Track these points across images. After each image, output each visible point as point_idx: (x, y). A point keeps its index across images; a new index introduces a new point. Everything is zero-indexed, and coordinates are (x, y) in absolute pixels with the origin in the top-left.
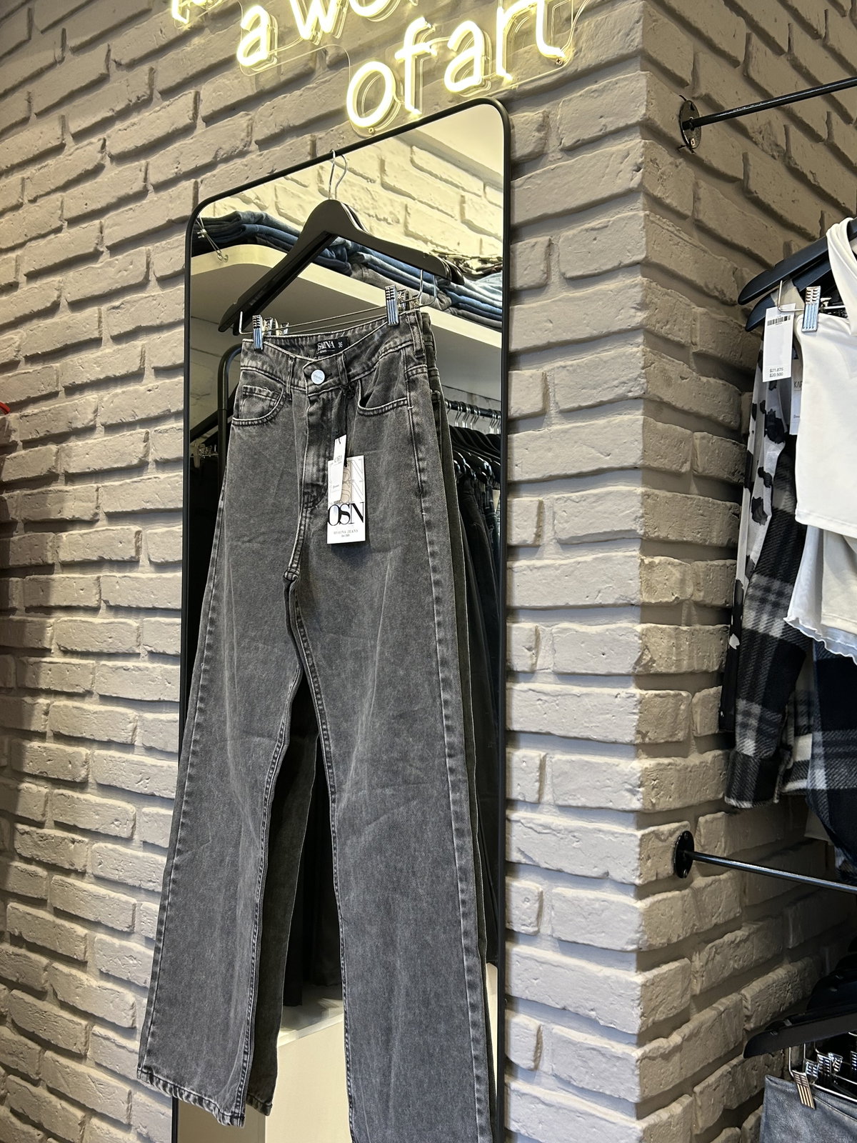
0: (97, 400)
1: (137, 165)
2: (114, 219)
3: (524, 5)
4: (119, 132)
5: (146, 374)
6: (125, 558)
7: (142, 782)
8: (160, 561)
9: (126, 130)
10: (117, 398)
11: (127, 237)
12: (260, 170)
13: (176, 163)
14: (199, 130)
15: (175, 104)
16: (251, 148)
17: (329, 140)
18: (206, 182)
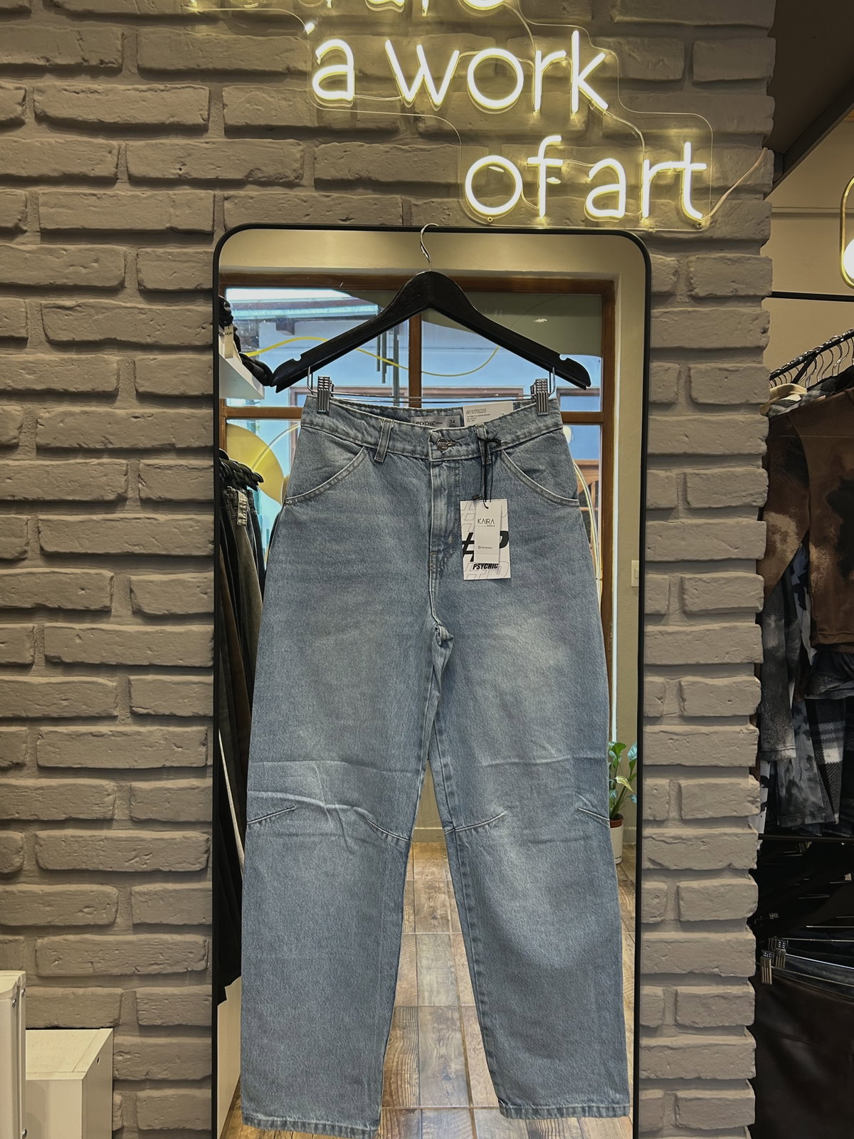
0: (22, 412)
1: (104, 144)
2: (59, 198)
3: (668, 166)
4: (64, 92)
5: (121, 395)
6: (92, 608)
7: (137, 859)
8: (161, 613)
9: (78, 93)
10: (72, 418)
11: (88, 227)
12: (328, 213)
13: (179, 163)
14: (215, 136)
15: (175, 93)
16: (304, 182)
17: (431, 210)
18: (236, 201)
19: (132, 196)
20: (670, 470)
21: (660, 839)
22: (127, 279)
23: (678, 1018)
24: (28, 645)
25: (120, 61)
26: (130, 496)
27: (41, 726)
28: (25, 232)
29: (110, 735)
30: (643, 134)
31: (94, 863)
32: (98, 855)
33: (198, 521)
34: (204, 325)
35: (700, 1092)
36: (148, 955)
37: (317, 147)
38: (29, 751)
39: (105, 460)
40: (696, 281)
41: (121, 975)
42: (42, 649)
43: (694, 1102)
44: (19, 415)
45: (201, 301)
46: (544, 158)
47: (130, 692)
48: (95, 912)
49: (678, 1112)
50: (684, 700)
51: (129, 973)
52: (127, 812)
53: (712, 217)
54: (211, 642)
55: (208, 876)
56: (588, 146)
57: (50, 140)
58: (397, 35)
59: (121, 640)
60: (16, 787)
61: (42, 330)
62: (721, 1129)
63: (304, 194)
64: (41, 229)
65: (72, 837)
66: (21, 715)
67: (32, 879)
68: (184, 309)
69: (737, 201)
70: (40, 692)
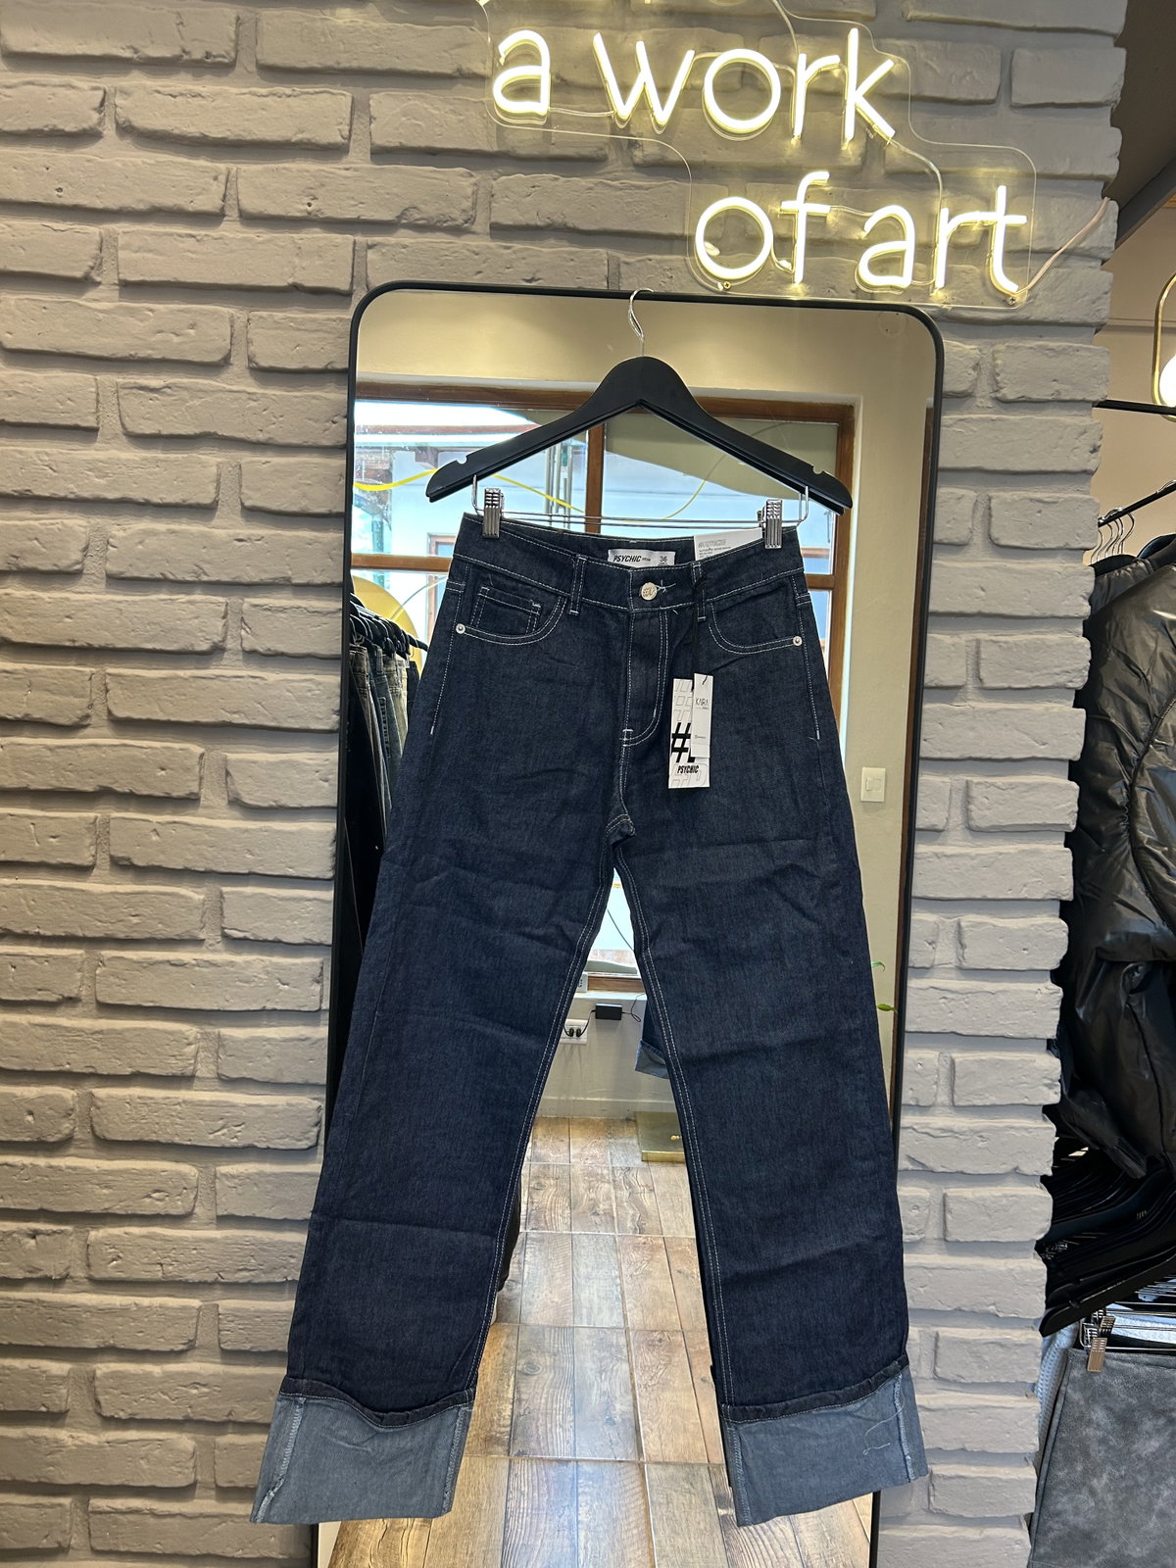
0: (88, 528)
1: (208, 167)
2: (146, 240)
3: (974, 218)
4: (157, 95)
5: (221, 510)
6: (175, 794)
7: (225, 1130)
8: (265, 805)
9: (175, 97)
10: (155, 538)
11: (182, 279)
12: (507, 270)
13: (307, 196)
14: (358, 158)
15: (305, 100)
16: (475, 228)
17: (645, 271)
18: (384, 251)
19: (245, 240)
20: (956, 634)
21: (924, 1130)
22: (233, 353)
23: (938, 1370)
24: (88, 841)
25: (233, 54)
26: (229, 646)
27: (102, 949)
28: (99, 283)
29: (194, 965)
30: (941, 173)
31: (168, 1133)
32: (172, 1124)
33: (320, 684)
34: (336, 419)
35: (964, 1467)
36: (235, 1258)
37: (495, 179)
38: (86, 982)
39: (197, 597)
40: (1004, 378)
41: (200, 1282)
42: (106, 847)
43: (953, 1481)
44: (85, 533)
45: (332, 386)
46: (806, 201)
47: (221, 909)
48: (167, 1198)
49: (932, 1492)
50: (963, 946)
51: (210, 1280)
52: (214, 1068)
53: (1030, 290)
54: (331, 845)
55: (318, 1156)
56: (865, 188)
57: (133, 159)
58: (610, 28)
59: (213, 839)
60: (66, 1028)
61: (118, 418)
62: (989, 1518)
63: (474, 243)
64: (119, 280)
65: (139, 1098)
66: (77, 934)
67: (84, 1151)
68: (309, 396)
69: (1065, 270)
70: (102, 904)
